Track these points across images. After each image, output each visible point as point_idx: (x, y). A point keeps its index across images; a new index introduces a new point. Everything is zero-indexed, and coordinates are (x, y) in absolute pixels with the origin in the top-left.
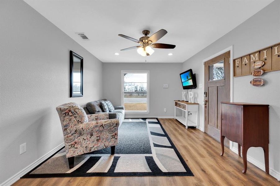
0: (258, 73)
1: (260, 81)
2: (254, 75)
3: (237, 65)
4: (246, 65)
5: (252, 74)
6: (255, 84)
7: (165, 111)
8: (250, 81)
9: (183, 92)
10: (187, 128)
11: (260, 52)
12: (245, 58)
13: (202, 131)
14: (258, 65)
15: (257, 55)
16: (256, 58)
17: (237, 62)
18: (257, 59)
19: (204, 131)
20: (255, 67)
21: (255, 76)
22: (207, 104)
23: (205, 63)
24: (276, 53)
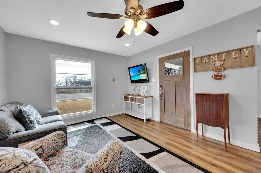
0: (219, 69)
1: (221, 76)
2: (215, 71)
3: (197, 63)
4: (206, 63)
5: (213, 70)
6: (216, 78)
7: (113, 107)
8: (212, 76)
9: (131, 86)
10: (145, 121)
11: (219, 54)
12: (206, 58)
13: (157, 121)
14: (219, 64)
15: (216, 56)
16: (215, 59)
17: (197, 61)
18: (217, 59)
19: (159, 121)
20: (216, 65)
21: (217, 72)
22: (163, 96)
23: (160, 59)
24: (233, 56)
